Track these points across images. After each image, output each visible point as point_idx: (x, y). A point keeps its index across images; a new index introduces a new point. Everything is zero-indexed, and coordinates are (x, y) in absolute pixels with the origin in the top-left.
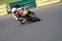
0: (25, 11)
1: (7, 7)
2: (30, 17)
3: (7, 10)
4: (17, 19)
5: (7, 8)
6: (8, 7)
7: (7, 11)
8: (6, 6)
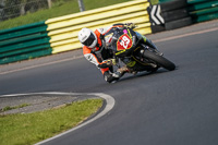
0: (125, 38)
1: (149, 10)
2: (143, 56)
3: (151, 21)
4: (97, 64)
5: (149, 14)
6: (155, 7)
7: (149, 24)
8: (148, 4)
